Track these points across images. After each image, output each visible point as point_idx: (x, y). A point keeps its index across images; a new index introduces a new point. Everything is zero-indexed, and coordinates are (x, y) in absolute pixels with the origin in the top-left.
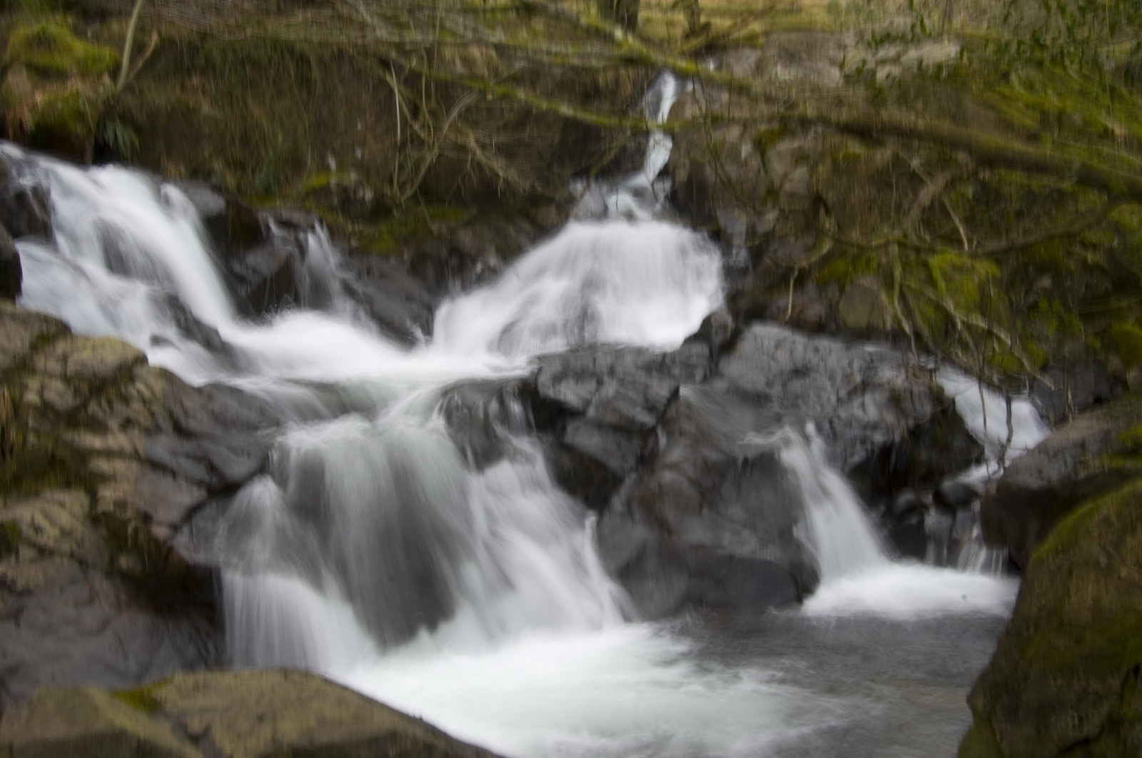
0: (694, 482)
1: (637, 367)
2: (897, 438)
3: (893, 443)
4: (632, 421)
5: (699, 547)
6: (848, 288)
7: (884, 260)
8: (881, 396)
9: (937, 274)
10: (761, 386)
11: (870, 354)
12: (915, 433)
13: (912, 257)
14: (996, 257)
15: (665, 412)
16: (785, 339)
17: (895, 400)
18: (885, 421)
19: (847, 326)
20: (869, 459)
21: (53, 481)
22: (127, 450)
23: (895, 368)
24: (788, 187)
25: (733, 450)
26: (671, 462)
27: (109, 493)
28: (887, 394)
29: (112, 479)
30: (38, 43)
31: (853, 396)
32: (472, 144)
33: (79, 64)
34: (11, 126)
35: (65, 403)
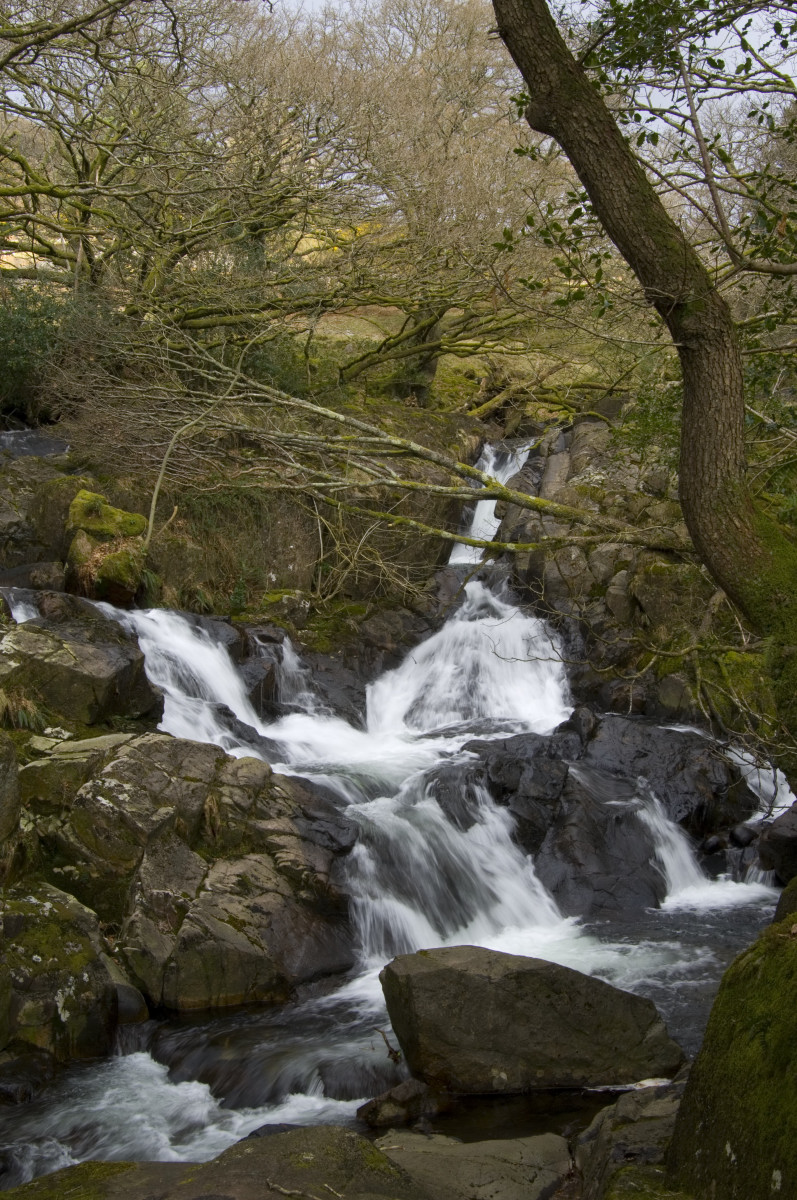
1: (537, 753)
2: (706, 800)
3: (704, 803)
4: (545, 794)
6: (663, 680)
7: (687, 658)
8: (694, 770)
9: (725, 671)
10: (617, 763)
11: (684, 736)
15: (562, 787)
16: (627, 727)
17: (703, 772)
18: (697, 788)
19: (663, 706)
20: (690, 814)
21: (244, 848)
22: (287, 830)
23: (702, 747)
24: (612, 590)
25: (608, 811)
26: (574, 820)
27: (284, 855)
28: (697, 768)
29: (284, 847)
30: (91, 511)
31: (676, 770)
32: (380, 563)
33: (121, 528)
34: (83, 578)
35: (245, 803)
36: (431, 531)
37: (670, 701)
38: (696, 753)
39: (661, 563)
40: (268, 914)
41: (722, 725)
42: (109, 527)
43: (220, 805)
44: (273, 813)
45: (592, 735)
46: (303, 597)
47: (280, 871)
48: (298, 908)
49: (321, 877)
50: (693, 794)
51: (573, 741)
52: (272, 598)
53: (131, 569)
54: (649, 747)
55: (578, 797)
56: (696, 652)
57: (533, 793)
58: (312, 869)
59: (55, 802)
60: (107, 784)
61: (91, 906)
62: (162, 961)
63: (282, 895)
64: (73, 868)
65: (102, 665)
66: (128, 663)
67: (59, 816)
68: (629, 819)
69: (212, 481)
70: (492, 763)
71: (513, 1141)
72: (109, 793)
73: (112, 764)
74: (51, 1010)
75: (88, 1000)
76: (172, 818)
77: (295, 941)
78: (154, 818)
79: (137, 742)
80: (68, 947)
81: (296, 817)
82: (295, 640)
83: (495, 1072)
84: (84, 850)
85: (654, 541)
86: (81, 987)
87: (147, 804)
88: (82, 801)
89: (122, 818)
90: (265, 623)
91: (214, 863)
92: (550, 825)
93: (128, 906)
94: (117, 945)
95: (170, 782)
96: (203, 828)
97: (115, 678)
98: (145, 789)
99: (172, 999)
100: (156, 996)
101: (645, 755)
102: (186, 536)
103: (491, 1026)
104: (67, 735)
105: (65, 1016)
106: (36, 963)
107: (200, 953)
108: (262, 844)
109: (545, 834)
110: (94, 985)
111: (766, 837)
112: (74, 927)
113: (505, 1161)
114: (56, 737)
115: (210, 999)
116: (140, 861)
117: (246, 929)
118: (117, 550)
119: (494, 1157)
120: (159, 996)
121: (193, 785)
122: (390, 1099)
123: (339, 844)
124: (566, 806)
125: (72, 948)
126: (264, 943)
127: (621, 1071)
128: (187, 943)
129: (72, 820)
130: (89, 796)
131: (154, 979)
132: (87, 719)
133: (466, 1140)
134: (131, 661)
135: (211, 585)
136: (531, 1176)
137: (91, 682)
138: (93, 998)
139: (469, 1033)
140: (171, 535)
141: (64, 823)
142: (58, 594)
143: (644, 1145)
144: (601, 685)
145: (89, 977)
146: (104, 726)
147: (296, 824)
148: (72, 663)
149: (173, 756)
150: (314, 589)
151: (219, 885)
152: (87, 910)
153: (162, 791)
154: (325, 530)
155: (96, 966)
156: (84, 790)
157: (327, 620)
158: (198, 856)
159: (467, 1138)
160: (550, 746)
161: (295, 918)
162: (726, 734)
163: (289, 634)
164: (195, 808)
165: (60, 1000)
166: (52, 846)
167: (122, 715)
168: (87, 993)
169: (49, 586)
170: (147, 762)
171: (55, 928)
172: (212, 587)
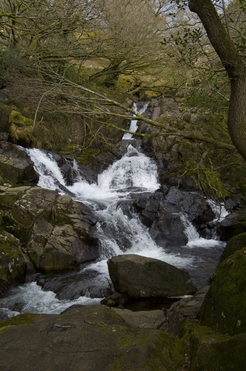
0: (166, 223)
3: (200, 215)
4: (153, 210)
6: (188, 178)
7: (195, 172)
9: (207, 176)
11: (194, 194)
12: (204, 213)
14: (218, 171)
16: (177, 191)
17: (200, 206)
18: (198, 211)
19: (187, 186)
20: (196, 218)
21: (63, 222)
22: (77, 217)
23: (199, 198)
24: (173, 150)
25: (172, 216)
26: (162, 218)
27: (76, 225)
28: (198, 205)
29: (76, 223)
30: (16, 117)
31: (192, 205)
32: (103, 138)
33: (25, 123)
34: (13, 138)
35: (65, 209)
36: (119, 129)
37: (190, 184)
38: (198, 200)
39: (188, 142)
40: (71, 242)
41: (205, 192)
42: (21, 122)
43: (57, 209)
44: (73, 212)
45: (167, 193)
46: (80, 147)
47: (75, 230)
48: (80, 241)
49: (87, 232)
50: (197, 212)
51: (161, 194)
52: (70, 147)
53: (28, 136)
54: (184, 198)
55: (163, 212)
56: (198, 170)
57: (150, 210)
58: (84, 230)
59: (7, 206)
60: (23, 201)
61: (18, 238)
62: (40, 255)
63: (75, 237)
64: (12, 226)
65: (21, 165)
66: (29, 165)
67: (8, 211)
68: (178, 219)
69: (53, 110)
70: (138, 200)
71: (148, 311)
72: (24, 204)
73: (25, 195)
74: (7, 269)
75: (18, 266)
76: (43, 212)
77: (79, 251)
78: (38, 212)
79: (32, 189)
80: (12, 250)
81: (80, 214)
82: (77, 160)
83: (141, 291)
84: (16, 221)
85: (186, 135)
86: (16, 262)
87: (35, 208)
88: (16, 206)
89: (28, 212)
90: (68, 154)
91: (55, 227)
92: (154, 220)
93: (29, 238)
94: (26, 250)
95: (42, 201)
96: (51, 216)
97: (25, 169)
98: (34, 203)
99: (43, 267)
100: (38, 266)
101: (183, 200)
102: (44, 127)
103: (141, 278)
104: (10, 186)
105: (11, 271)
106: (3, 254)
107: (51, 253)
108: (69, 222)
109: (153, 222)
110: (20, 262)
111: (219, 226)
112: (14, 244)
113: (147, 317)
114: (7, 187)
115: (54, 267)
116: (33, 225)
117: (65, 247)
118: (24, 130)
119: (143, 316)
120: (39, 266)
121: (49, 203)
122: (111, 298)
123: (92, 222)
124: (159, 214)
125: (13, 250)
126: (70, 251)
127: (178, 292)
128: (48, 250)
129: (12, 212)
130: (18, 205)
131: (37, 261)
132: (16, 181)
133: (134, 311)
134: (30, 164)
135: (51, 142)
136: (154, 321)
137: (18, 170)
138: (20, 265)
139: (134, 280)
140: (40, 126)
141: (10, 213)
142: (7, 143)
143: (189, 313)
144: (168, 178)
145: (19, 259)
146: (21, 184)
147: (80, 216)
148: (12, 164)
149: (43, 194)
150: (82, 145)
151: (57, 233)
152: (17, 239)
153: (39, 204)
154: (87, 126)
155: (21, 256)
156: (16, 203)
157: (86, 154)
158: (50, 224)
159: (134, 310)
160: (154, 196)
161: (79, 244)
162: (206, 195)
163: (75, 158)
164: (49, 210)
165: (10, 266)
166: (6, 219)
167: (27, 181)
168: (18, 264)
169: (3, 140)
170: (35, 195)
171: (8, 244)
172: (52, 142)
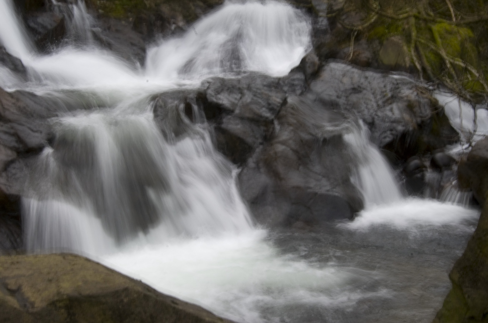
0: (296, 152)
1: (264, 86)
2: (411, 129)
3: (408, 131)
4: (261, 116)
5: (298, 188)
6: (385, 42)
7: (406, 27)
8: (402, 105)
9: (437, 36)
10: (334, 98)
11: (396, 80)
12: (421, 126)
13: (423, 25)
14: (471, 26)
15: (279, 111)
16: (348, 71)
17: (410, 107)
19: (384, 64)
20: (394, 140)
23: (411, 89)
25: (318, 134)
28: (406, 104)
31: (386, 103)
37: (389, 59)
38: (405, 92)
41: (432, 76)
45: (315, 75)
50: (399, 123)
51: (298, 79)
55: (292, 120)
68: (336, 141)
82: (92, 7)
92: (261, 144)
101: (360, 92)
109: (254, 151)
123: (28, 145)
